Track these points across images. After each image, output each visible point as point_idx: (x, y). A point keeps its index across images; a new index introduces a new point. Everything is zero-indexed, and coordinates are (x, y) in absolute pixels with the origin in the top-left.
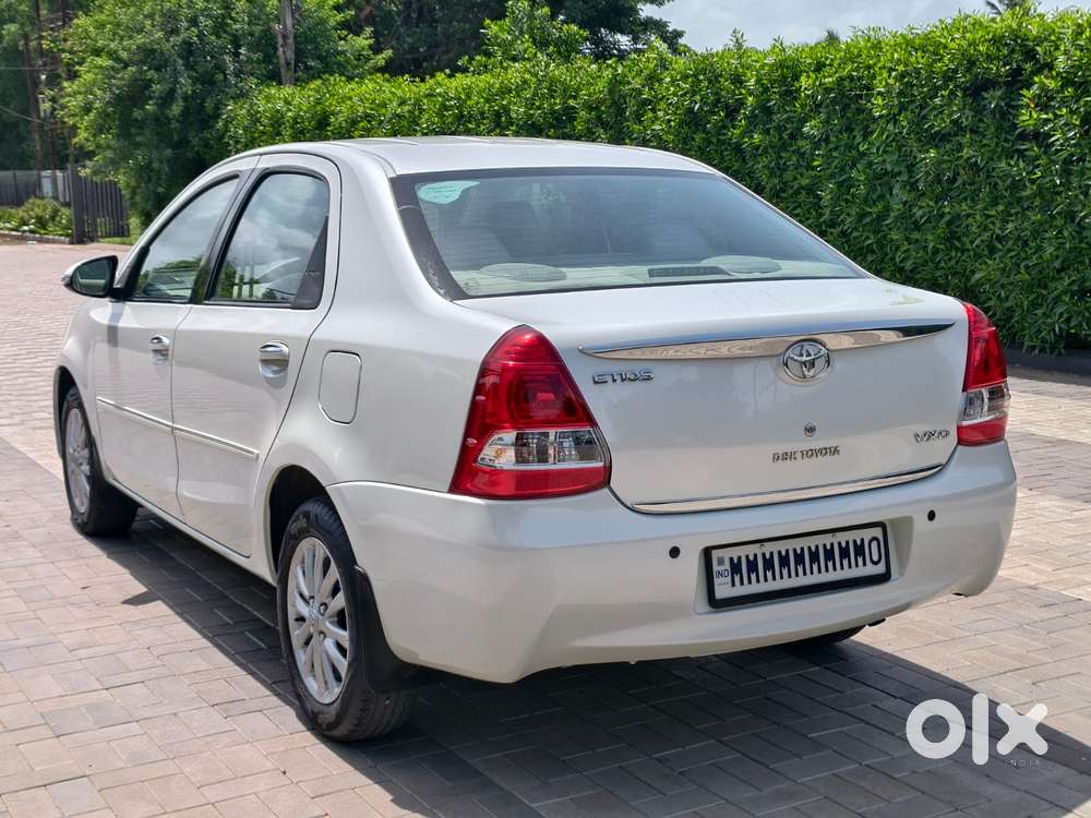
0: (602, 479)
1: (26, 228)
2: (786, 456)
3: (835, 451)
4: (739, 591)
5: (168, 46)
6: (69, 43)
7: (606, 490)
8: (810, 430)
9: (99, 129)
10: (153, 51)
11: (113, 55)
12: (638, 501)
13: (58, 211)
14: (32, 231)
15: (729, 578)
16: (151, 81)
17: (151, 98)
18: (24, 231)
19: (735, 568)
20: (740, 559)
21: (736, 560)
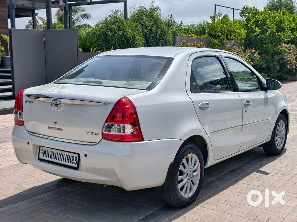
0: (23, 123)
2: (51, 128)
3: (62, 130)
4: (44, 158)
7: (23, 126)
8: (56, 123)
12: (29, 130)
15: (43, 154)
20: (46, 150)
21: (45, 151)
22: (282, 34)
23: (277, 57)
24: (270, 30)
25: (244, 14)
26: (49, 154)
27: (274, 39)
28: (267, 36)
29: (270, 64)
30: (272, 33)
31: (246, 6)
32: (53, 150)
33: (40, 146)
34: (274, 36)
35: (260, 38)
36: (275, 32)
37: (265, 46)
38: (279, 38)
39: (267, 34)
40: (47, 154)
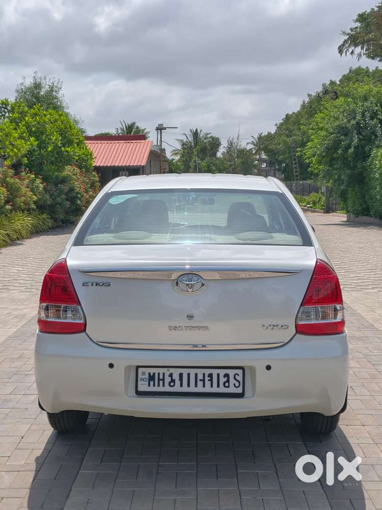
0: (81, 328)
1: (309, 206)
2: (175, 328)
3: (206, 328)
4: (152, 389)
5: (350, 125)
6: (312, 125)
7: (84, 334)
8: (190, 317)
9: (320, 163)
10: (343, 128)
11: (326, 130)
12: (100, 340)
13: (321, 198)
14: (311, 207)
15: (147, 382)
16: (341, 141)
17: (340, 148)
18: (309, 207)
19: (151, 378)
20: (154, 374)
21: (152, 375)
22: (71, 149)
23: (65, 188)
24: (53, 143)
25: (3, 113)
26: (163, 380)
27: (60, 157)
28: (50, 151)
29: (56, 199)
30: (56, 147)
31: (6, 100)
32: (172, 370)
33: (138, 367)
34: (60, 153)
35: (39, 154)
36: (60, 145)
37: (45, 168)
38: (67, 156)
39: (50, 149)
40: (159, 380)
